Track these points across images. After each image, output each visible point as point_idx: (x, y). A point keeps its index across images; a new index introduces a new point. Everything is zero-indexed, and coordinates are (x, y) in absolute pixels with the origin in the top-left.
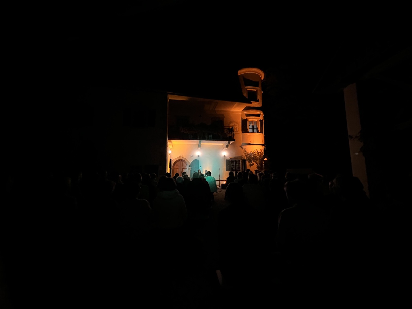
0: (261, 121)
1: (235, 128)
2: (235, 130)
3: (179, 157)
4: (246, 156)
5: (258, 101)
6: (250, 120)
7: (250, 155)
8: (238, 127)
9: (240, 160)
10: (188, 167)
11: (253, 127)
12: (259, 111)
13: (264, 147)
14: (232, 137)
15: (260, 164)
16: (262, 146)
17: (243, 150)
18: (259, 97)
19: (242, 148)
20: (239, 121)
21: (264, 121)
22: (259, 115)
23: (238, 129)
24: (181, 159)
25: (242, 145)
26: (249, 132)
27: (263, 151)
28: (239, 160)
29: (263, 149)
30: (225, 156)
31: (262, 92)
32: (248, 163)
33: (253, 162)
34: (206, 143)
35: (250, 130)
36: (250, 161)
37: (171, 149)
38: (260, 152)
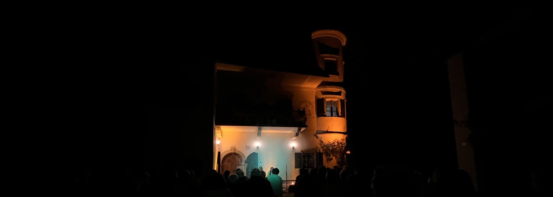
0: (342, 101)
1: (308, 110)
2: (308, 113)
3: (232, 150)
4: (322, 147)
5: (338, 74)
6: (327, 100)
7: (327, 147)
8: (312, 109)
9: (314, 154)
10: (243, 163)
11: (332, 108)
12: (339, 87)
13: (346, 136)
14: (304, 122)
15: (340, 158)
16: (343, 135)
17: (319, 139)
18: (340, 70)
19: (317, 137)
20: (313, 101)
21: (346, 101)
22: (339, 93)
23: (311, 111)
24: (234, 152)
25: (317, 133)
26: (326, 115)
27: (345, 141)
28: (312, 154)
29: (345, 139)
30: (293, 148)
31: (344, 62)
32: (324, 158)
33: (331, 155)
34: (268, 131)
35: (328, 113)
36: (328, 155)
37: (219, 139)
38: (340, 143)
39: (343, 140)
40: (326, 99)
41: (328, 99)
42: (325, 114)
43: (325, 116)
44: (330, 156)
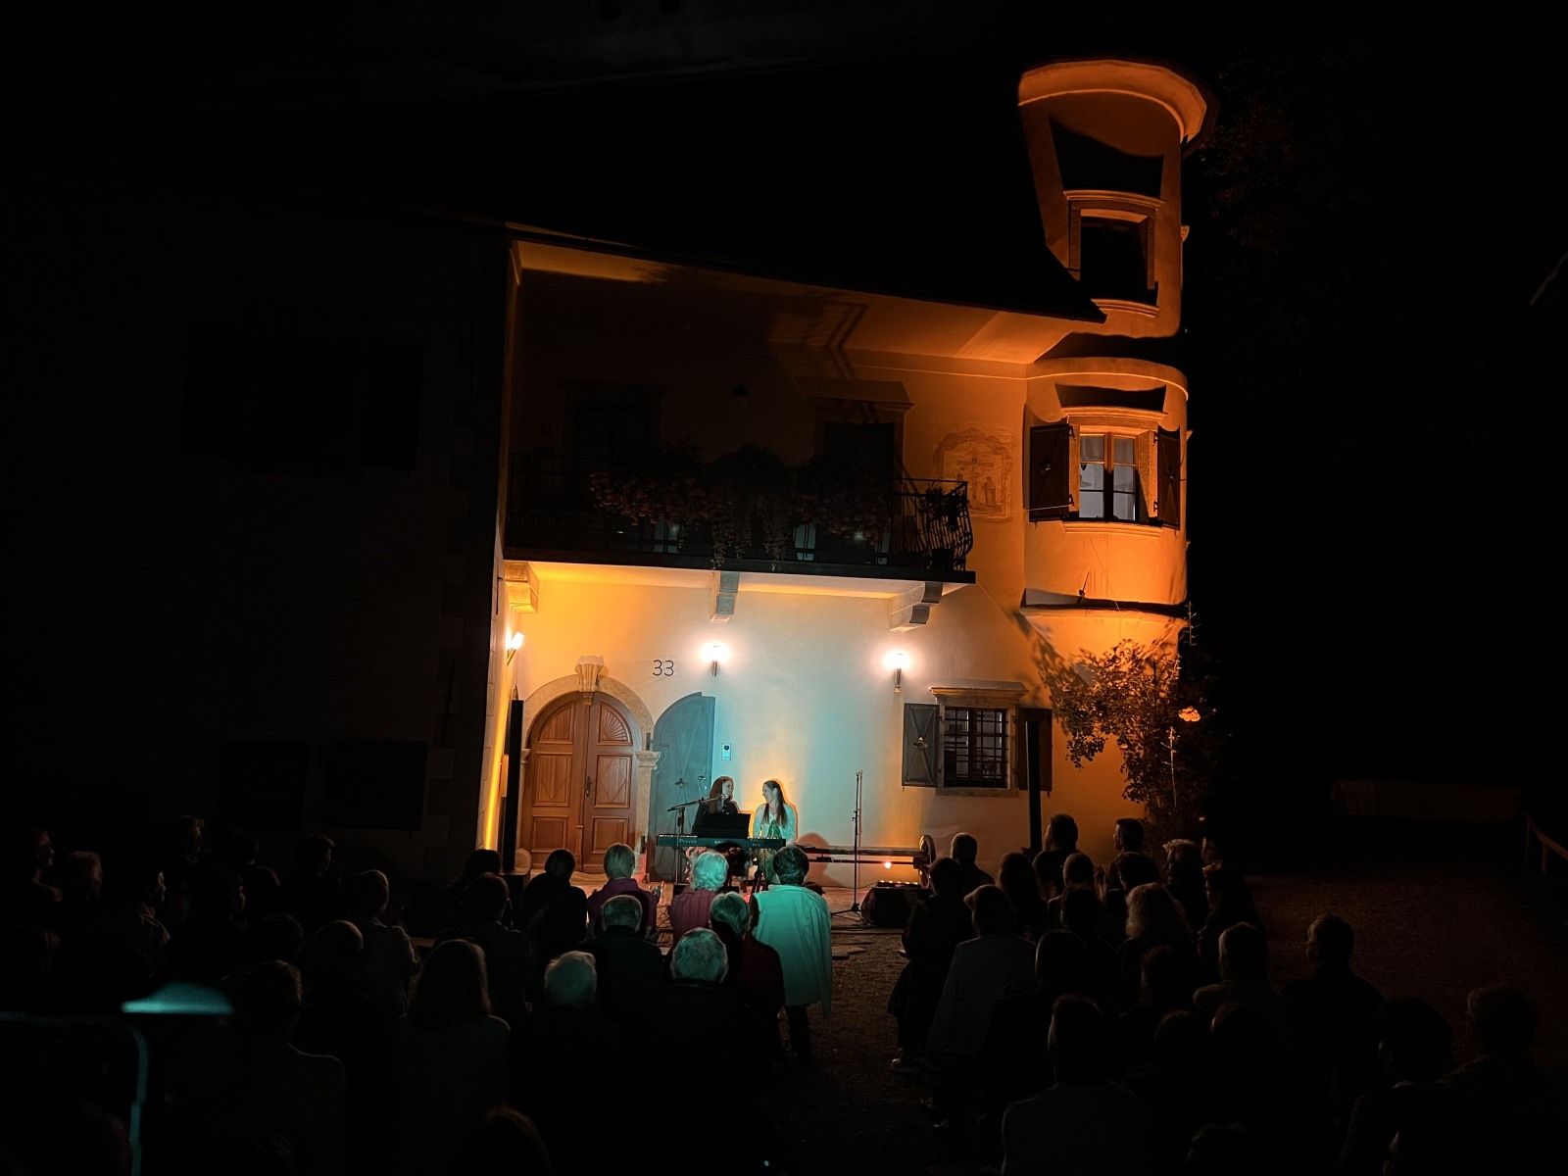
0: (1166, 439)
1: (982, 480)
2: (981, 497)
3: (581, 676)
4: (1050, 681)
5: (1150, 298)
6: (1085, 430)
7: (1078, 679)
8: (1004, 477)
9: (1004, 712)
10: (638, 747)
11: (1108, 477)
12: (1153, 366)
13: (1180, 624)
14: (958, 552)
15: (1146, 741)
16: (1165, 619)
17: (1034, 637)
18: (1165, 272)
19: (1025, 626)
20: (1013, 435)
21: (1186, 435)
22: (1152, 400)
23: (998, 488)
24: (593, 688)
25: (1024, 604)
26: (1077, 513)
27: (1172, 652)
28: (996, 710)
29: (1175, 640)
30: (898, 676)
31: (1185, 232)
32: (1060, 735)
33: (1097, 725)
35: (1088, 502)
36: (1078, 722)
37: (517, 629)
38: (1148, 660)
39: (1164, 645)
40: (1082, 428)
41: (1092, 424)
42: (1072, 508)
43: (1074, 517)
44: (1089, 732)
